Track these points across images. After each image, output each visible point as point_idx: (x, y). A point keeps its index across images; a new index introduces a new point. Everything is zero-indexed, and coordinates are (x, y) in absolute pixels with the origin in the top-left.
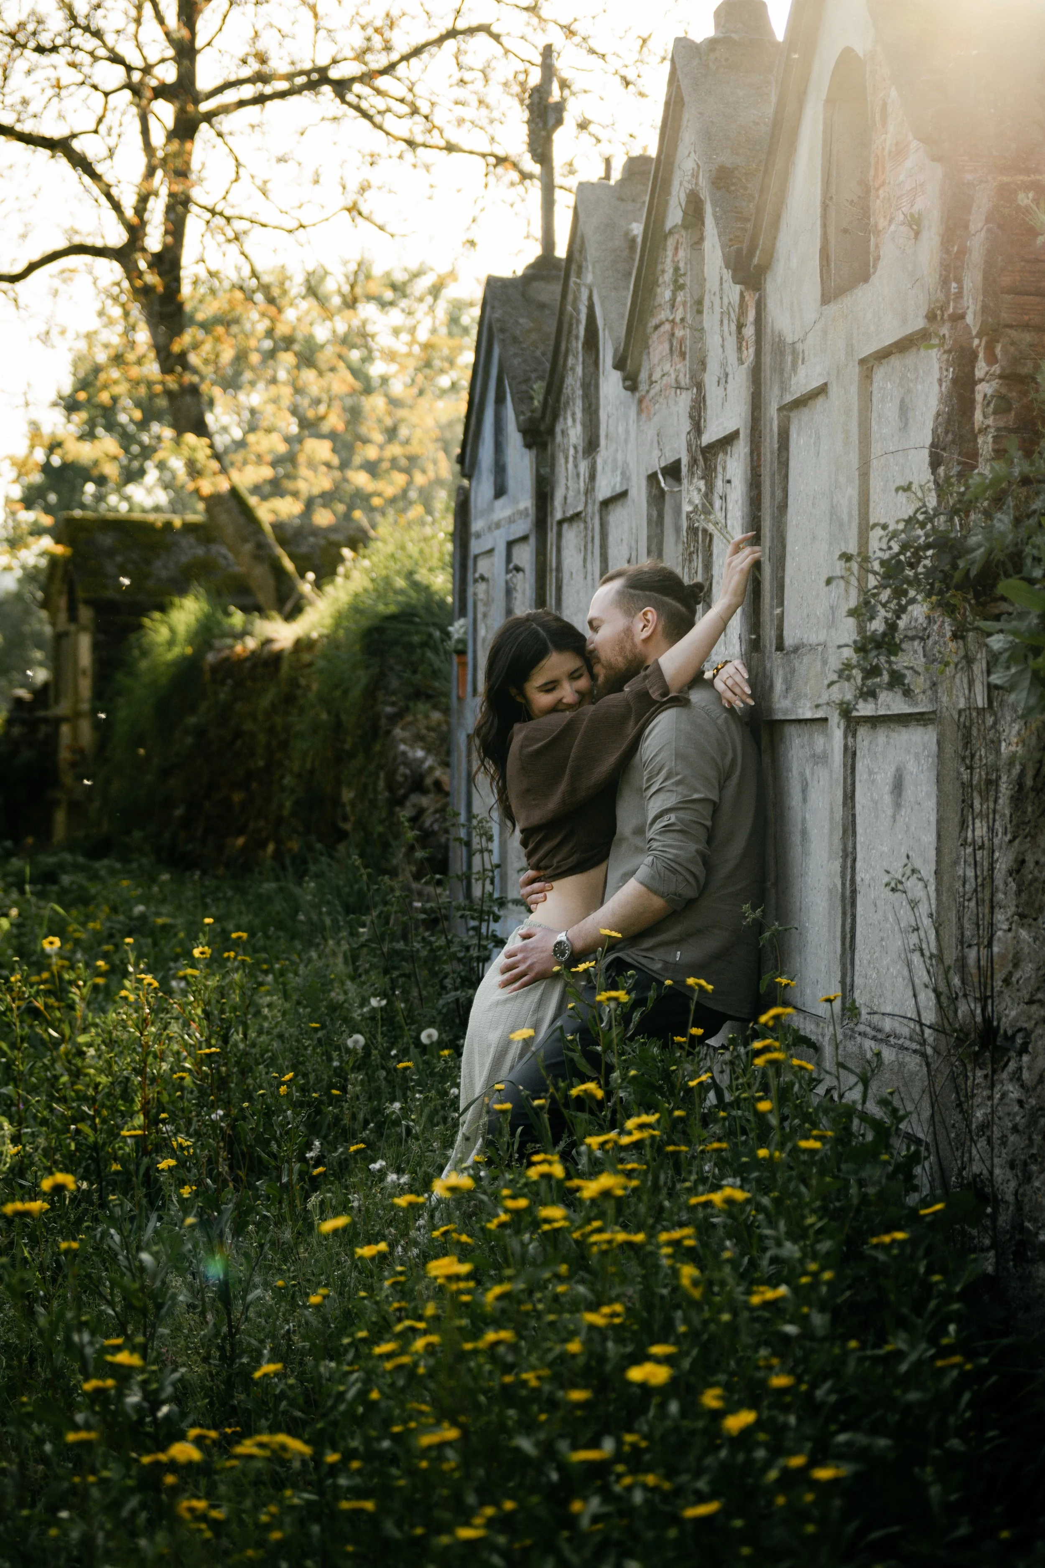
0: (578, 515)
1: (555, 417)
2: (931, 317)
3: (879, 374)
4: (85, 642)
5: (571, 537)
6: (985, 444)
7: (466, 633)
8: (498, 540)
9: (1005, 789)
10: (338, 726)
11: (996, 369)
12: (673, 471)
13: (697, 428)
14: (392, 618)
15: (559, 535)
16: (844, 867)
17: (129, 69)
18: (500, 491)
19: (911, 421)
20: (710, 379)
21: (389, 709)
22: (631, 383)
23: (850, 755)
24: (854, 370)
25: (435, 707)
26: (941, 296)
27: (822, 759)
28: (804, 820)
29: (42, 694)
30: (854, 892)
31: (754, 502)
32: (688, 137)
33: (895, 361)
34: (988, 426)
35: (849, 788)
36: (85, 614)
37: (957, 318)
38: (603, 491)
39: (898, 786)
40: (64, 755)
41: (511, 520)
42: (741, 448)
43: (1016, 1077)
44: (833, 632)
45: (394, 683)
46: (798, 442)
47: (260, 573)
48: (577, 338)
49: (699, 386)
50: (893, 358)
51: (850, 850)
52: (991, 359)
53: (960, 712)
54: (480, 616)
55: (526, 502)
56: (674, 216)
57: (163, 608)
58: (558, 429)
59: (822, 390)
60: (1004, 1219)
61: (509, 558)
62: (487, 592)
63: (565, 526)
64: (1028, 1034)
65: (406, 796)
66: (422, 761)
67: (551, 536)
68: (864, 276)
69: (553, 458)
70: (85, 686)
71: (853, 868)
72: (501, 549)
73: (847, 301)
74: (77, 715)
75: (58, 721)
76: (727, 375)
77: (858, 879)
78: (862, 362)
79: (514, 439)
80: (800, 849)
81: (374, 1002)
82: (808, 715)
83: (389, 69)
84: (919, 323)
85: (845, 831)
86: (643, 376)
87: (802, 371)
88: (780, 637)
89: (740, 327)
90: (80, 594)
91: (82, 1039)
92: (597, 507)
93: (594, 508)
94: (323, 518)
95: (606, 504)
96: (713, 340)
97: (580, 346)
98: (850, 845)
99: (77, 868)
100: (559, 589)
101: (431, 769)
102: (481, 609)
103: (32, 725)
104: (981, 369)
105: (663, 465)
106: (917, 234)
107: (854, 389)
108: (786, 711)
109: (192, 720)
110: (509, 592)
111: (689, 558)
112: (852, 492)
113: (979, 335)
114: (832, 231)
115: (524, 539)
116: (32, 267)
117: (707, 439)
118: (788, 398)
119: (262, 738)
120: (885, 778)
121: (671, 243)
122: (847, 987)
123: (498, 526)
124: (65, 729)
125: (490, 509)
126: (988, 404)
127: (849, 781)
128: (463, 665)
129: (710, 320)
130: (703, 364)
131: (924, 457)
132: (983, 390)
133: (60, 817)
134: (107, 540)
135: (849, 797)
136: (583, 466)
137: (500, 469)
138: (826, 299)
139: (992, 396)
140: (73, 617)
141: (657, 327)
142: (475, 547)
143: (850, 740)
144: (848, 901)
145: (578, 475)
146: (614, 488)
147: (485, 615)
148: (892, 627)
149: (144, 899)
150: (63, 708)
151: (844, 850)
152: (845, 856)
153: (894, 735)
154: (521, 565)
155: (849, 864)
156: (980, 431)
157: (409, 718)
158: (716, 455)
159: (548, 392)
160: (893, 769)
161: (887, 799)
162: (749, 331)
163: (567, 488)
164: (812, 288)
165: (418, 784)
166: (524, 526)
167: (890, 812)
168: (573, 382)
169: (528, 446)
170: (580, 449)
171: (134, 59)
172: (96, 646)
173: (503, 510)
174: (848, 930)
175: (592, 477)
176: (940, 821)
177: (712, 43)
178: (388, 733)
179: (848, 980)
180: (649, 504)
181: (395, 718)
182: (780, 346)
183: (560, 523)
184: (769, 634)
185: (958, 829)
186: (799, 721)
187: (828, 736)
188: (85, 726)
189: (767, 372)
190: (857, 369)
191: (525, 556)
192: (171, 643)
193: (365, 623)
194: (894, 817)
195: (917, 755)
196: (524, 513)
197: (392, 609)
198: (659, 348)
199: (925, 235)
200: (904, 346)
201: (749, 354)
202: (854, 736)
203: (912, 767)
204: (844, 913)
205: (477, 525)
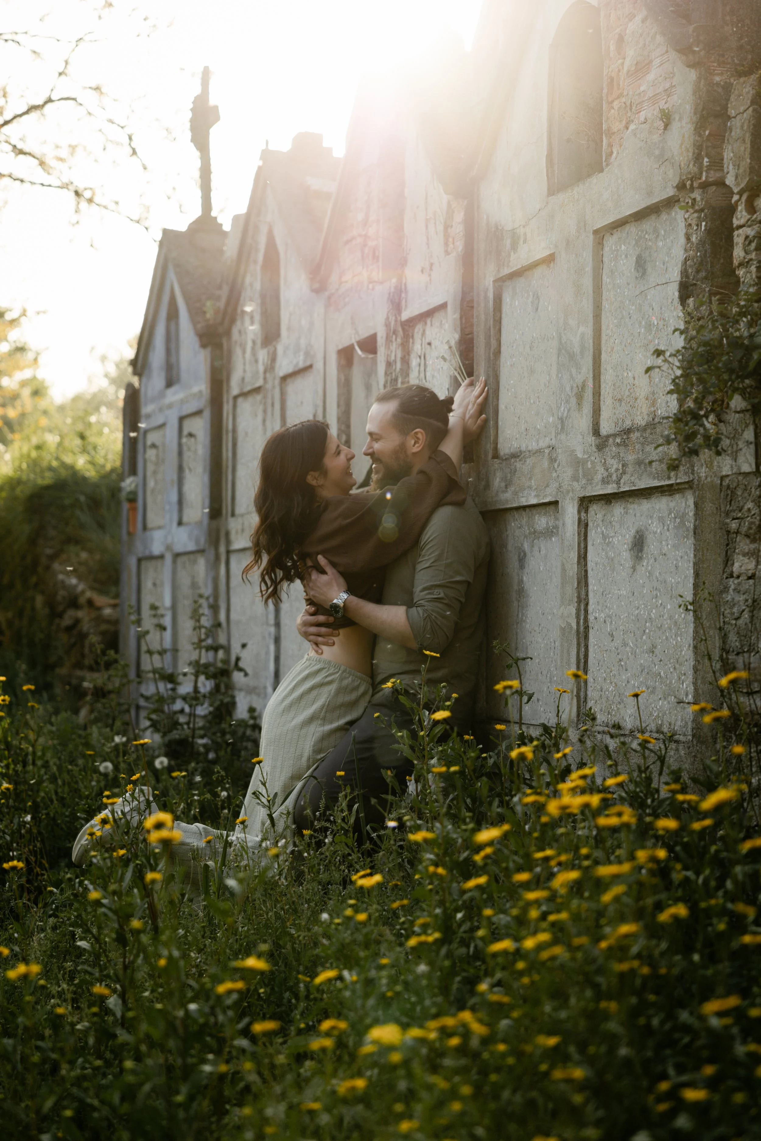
0: (257, 390)
2: (679, 187)
3: (614, 240)
6: (747, 275)
7: (137, 486)
8: (169, 417)
11: (757, 216)
12: (368, 343)
13: (397, 307)
14: (48, 488)
15: (235, 407)
16: (578, 610)
18: (171, 382)
19: (649, 270)
20: (412, 270)
21: (49, 551)
22: (319, 286)
23: (583, 527)
24: (590, 240)
25: (84, 549)
26: (693, 169)
28: (521, 582)
30: (587, 628)
34: (751, 260)
35: (582, 551)
37: (707, 185)
38: (285, 369)
39: (638, 544)
41: (184, 401)
42: (449, 315)
44: (563, 437)
45: (52, 532)
46: (513, 304)
48: (255, 262)
50: (627, 227)
51: (583, 596)
52: (751, 210)
53: (722, 478)
54: (149, 473)
58: (235, 331)
59: (547, 260)
61: (181, 428)
62: (157, 456)
63: (240, 400)
65: (64, 612)
66: (76, 586)
67: (227, 408)
68: (598, 168)
69: (230, 353)
71: (586, 611)
72: (174, 423)
73: (578, 189)
76: (432, 265)
77: (591, 618)
78: (596, 232)
79: (187, 343)
80: (515, 604)
82: (534, 501)
84: (666, 193)
85: (579, 583)
86: (332, 280)
87: (523, 249)
88: (496, 449)
89: (449, 227)
92: (277, 382)
93: (273, 383)
96: (416, 242)
97: (258, 268)
98: (583, 593)
100: (235, 445)
101: (83, 592)
102: (150, 468)
104: (740, 218)
105: (358, 339)
106: (666, 127)
107: (588, 255)
108: (507, 501)
110: (180, 453)
112: (588, 330)
113: (741, 191)
114: (556, 142)
115: (198, 413)
117: (405, 315)
118: (506, 271)
120: (622, 540)
122: (581, 699)
123: (169, 407)
125: (162, 395)
126: (749, 244)
127: (582, 546)
128: (134, 509)
129: (413, 227)
130: (403, 261)
132: (743, 233)
135: (583, 557)
136: (262, 353)
137: (172, 366)
138: (553, 192)
139: (754, 237)
141: (347, 242)
142: (145, 424)
143: (583, 514)
144: (582, 635)
145: (256, 361)
146: (297, 364)
147: (155, 473)
151: (579, 597)
152: (579, 602)
153: (631, 506)
154: (194, 432)
155: (582, 608)
156: (741, 265)
157: (64, 556)
158: (414, 326)
160: (633, 532)
161: (626, 555)
162: (461, 229)
163: (245, 371)
164: (537, 185)
165: (73, 603)
166: (198, 403)
167: (629, 564)
169: (202, 347)
170: (259, 342)
173: (174, 395)
174: (582, 657)
175: (272, 360)
176: (698, 563)
178: (48, 568)
179: (582, 694)
180: (338, 371)
181: (53, 558)
182: (497, 234)
183: (236, 398)
184: (484, 447)
185: (722, 566)
186: (524, 508)
187: (560, 515)
189: (481, 255)
190: (591, 237)
191: (198, 425)
194: (634, 568)
195: (661, 520)
196: (198, 394)
198: (349, 257)
199: (675, 126)
200: (643, 214)
201: (460, 245)
202: (586, 512)
203: (655, 528)
204: (579, 644)
205: (147, 409)
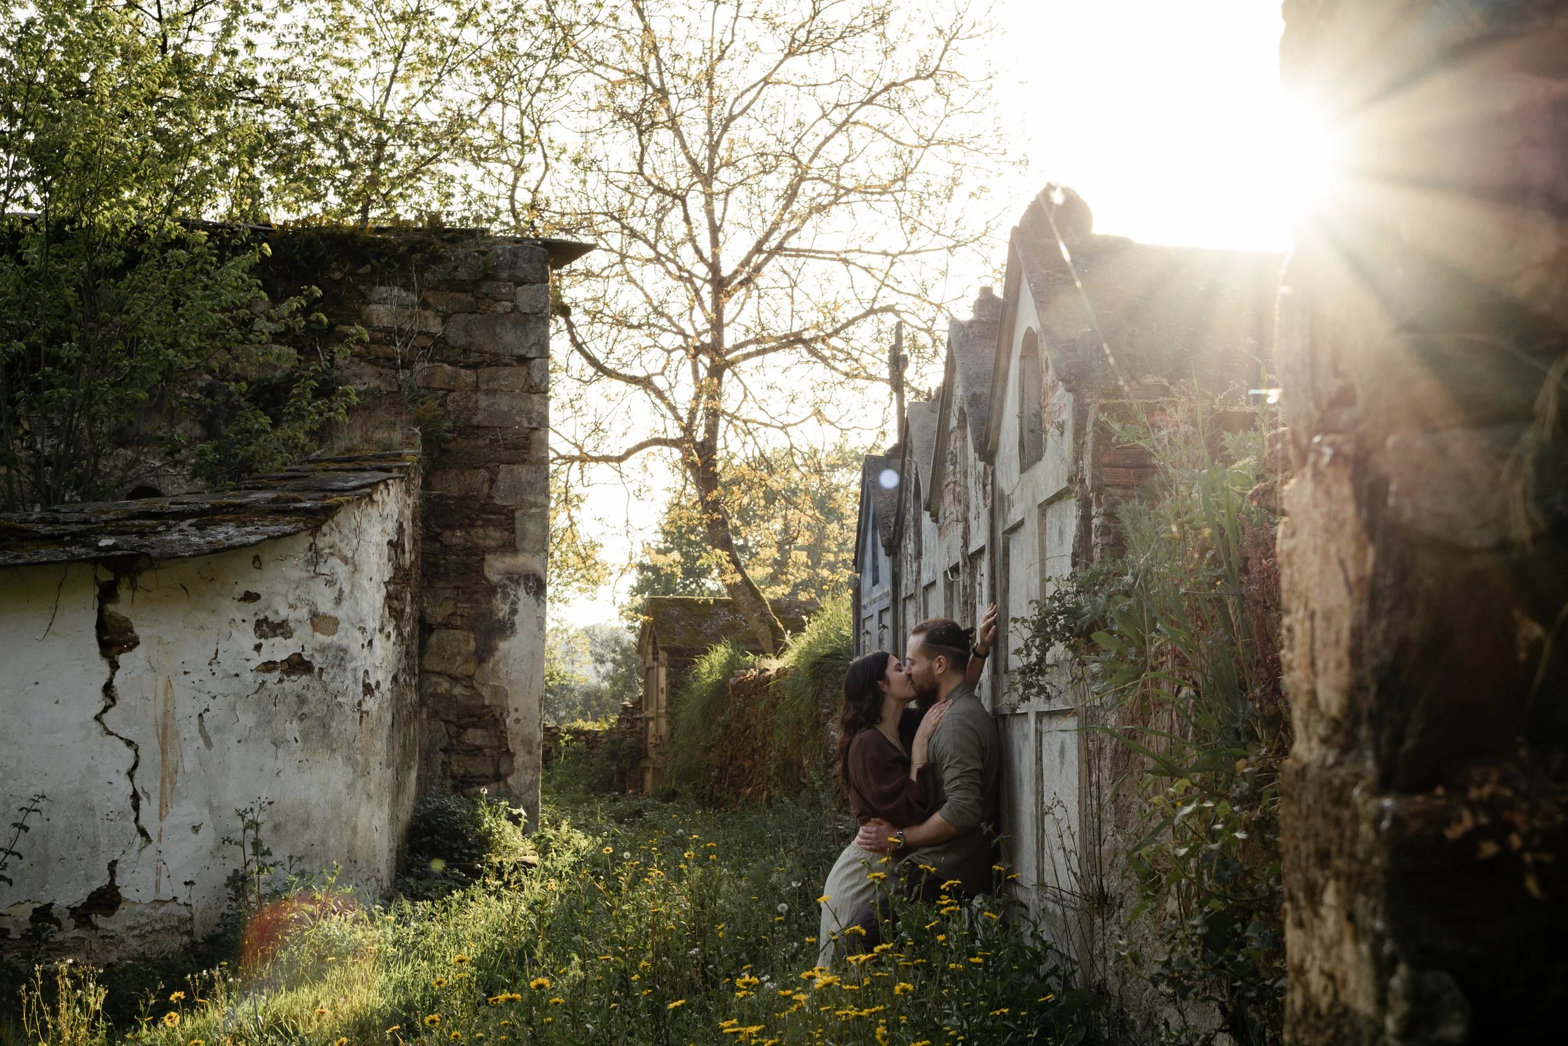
0: (912, 595)
1: (901, 538)
2: (1070, 480)
3: (1049, 512)
4: (663, 672)
5: (911, 608)
6: (1097, 553)
8: (873, 610)
9: (1108, 752)
10: (799, 722)
11: (1101, 510)
12: (955, 569)
13: (966, 544)
14: (826, 656)
15: (904, 607)
16: (1036, 800)
17: (686, 336)
18: (876, 581)
19: (1064, 540)
20: (971, 515)
22: (935, 518)
23: (1039, 734)
24: (1035, 512)
26: (1074, 468)
27: (1026, 736)
28: (1020, 773)
29: (638, 703)
31: (993, 587)
32: (958, 378)
33: (1056, 505)
34: (1098, 543)
35: (1039, 753)
36: (663, 656)
37: (1083, 481)
38: (925, 581)
39: (1062, 753)
40: (651, 740)
41: (881, 598)
42: (987, 556)
43: (1118, 922)
46: (1014, 552)
47: (763, 630)
48: (910, 492)
49: (966, 520)
50: (1054, 504)
51: (1040, 790)
52: (1099, 505)
53: (1087, 708)
55: (888, 588)
56: (953, 423)
57: (706, 653)
58: (902, 545)
59: (1021, 523)
60: (1114, 1007)
61: (880, 620)
62: (870, 638)
63: (907, 602)
64: (1122, 896)
67: (900, 607)
68: (1039, 457)
69: (900, 561)
70: (663, 697)
71: (1042, 801)
72: (876, 615)
73: (1032, 471)
74: (658, 716)
75: (648, 720)
76: (979, 514)
77: (1045, 807)
78: (1040, 506)
79: (881, 551)
81: (794, 884)
82: (1019, 711)
83: (836, 332)
84: (1064, 484)
85: (1037, 779)
86: (941, 514)
87: (1013, 510)
88: (1007, 666)
89: (985, 486)
90: (659, 645)
91: (625, 907)
92: (922, 590)
93: (920, 591)
94: (803, 597)
95: (927, 588)
96: (972, 493)
97: (911, 497)
98: (1040, 787)
99: (655, 807)
103: (633, 723)
104: (1094, 510)
105: (951, 566)
106: (1062, 434)
107: (1036, 523)
109: (721, 719)
110: (881, 641)
111: (964, 619)
112: (1037, 579)
113: (1092, 491)
114: (1025, 431)
115: (887, 609)
116: (629, 453)
117: (971, 551)
118: (1007, 527)
119: (760, 728)
120: (1056, 747)
121: (953, 437)
122: (1040, 872)
123: (874, 601)
124: (651, 724)
125: (871, 592)
126: (1098, 530)
127: (1039, 750)
129: (971, 481)
130: (968, 507)
131: (1068, 561)
132: (1096, 522)
133: (649, 777)
134: (675, 612)
135: (1039, 759)
136: (915, 566)
137: (875, 568)
138: (1023, 470)
139: (1100, 526)
140: (656, 659)
141: (946, 486)
142: (865, 614)
143: (1039, 726)
144: (1040, 820)
145: (912, 571)
146: (929, 579)
148: (1041, 659)
149: (683, 826)
150: (650, 713)
151: (1037, 790)
152: (1037, 794)
153: (1060, 722)
154: (886, 625)
155: (1040, 798)
156: (1094, 546)
158: (975, 560)
159: (896, 524)
160: (1060, 743)
161: (1058, 760)
162: (989, 488)
163: (907, 579)
164: (1016, 464)
166: (886, 602)
167: (1058, 767)
168: (909, 518)
169: (888, 555)
170: (913, 556)
171: (690, 331)
172: (668, 675)
173: (877, 592)
174: (1040, 837)
175: (919, 572)
176: (1080, 772)
177: (971, 323)
179: (1040, 868)
180: (945, 589)
182: (1002, 498)
183: (904, 600)
184: (1001, 664)
185: (1089, 777)
186: (1016, 715)
187: (1028, 721)
188: (663, 722)
189: (997, 514)
190: (1038, 510)
191: (888, 619)
192: (710, 672)
193: (812, 660)
194: (1060, 770)
195: (1071, 735)
196: (887, 594)
197: (827, 651)
198: (948, 498)
199: (1066, 434)
200: (1058, 497)
201: (989, 501)
202: (1040, 724)
203: (1068, 741)
204: (1038, 827)
205: (865, 601)
